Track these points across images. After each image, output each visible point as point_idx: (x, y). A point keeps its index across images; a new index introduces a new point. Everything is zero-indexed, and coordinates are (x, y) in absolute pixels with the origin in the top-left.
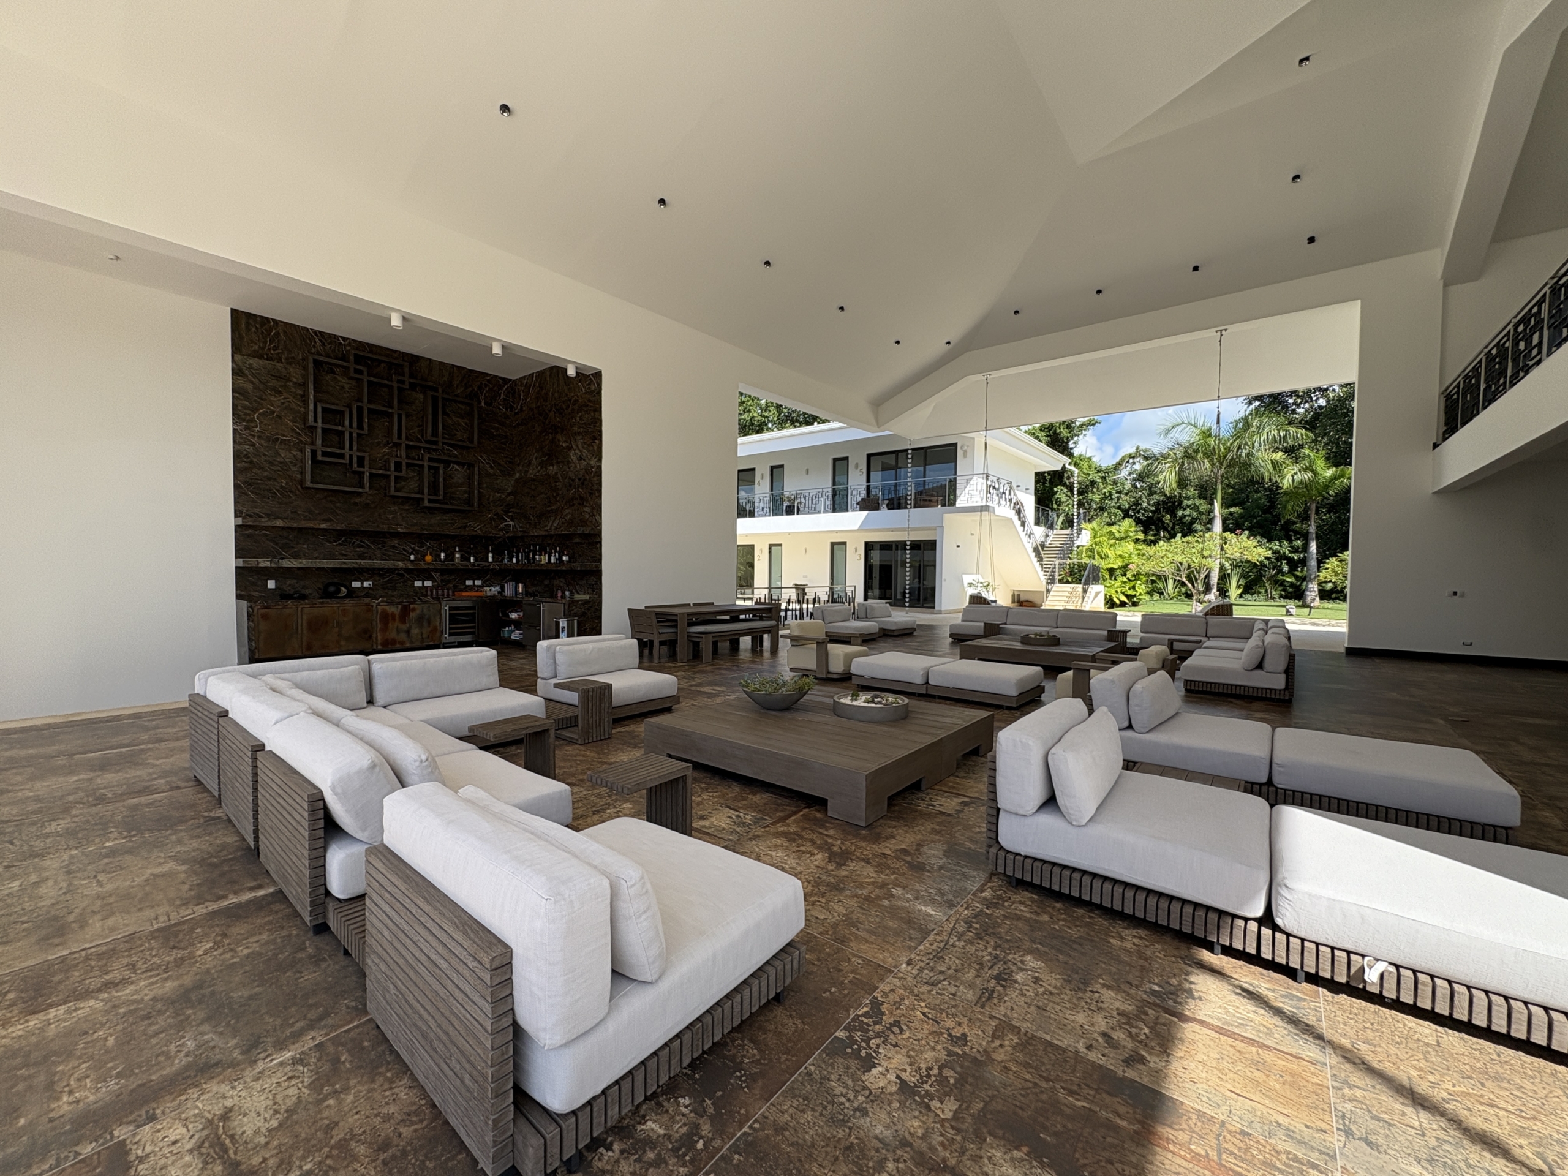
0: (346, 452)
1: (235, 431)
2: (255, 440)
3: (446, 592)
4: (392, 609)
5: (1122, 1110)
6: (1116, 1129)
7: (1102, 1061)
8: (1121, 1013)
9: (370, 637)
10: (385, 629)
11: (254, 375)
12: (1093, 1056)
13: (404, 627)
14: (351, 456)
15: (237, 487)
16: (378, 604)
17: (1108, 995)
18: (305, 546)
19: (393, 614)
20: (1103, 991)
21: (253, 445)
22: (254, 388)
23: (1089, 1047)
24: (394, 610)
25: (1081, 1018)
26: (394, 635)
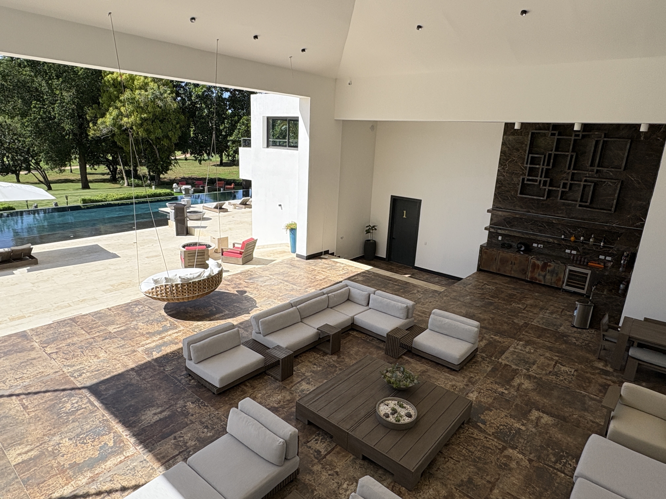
0: (539, 178)
1: (498, 170)
2: (505, 174)
3: (583, 259)
4: (538, 263)
5: (166, 431)
6: (164, 428)
7: (177, 433)
8: (187, 443)
9: (525, 273)
10: (533, 272)
11: (510, 145)
12: (179, 433)
13: (543, 273)
14: (540, 181)
15: (495, 194)
16: (532, 259)
17: (193, 443)
18: (516, 223)
19: (538, 266)
20: (195, 443)
21: (504, 176)
22: (509, 150)
23: (181, 433)
24: (540, 263)
25: (189, 435)
26: (536, 276)
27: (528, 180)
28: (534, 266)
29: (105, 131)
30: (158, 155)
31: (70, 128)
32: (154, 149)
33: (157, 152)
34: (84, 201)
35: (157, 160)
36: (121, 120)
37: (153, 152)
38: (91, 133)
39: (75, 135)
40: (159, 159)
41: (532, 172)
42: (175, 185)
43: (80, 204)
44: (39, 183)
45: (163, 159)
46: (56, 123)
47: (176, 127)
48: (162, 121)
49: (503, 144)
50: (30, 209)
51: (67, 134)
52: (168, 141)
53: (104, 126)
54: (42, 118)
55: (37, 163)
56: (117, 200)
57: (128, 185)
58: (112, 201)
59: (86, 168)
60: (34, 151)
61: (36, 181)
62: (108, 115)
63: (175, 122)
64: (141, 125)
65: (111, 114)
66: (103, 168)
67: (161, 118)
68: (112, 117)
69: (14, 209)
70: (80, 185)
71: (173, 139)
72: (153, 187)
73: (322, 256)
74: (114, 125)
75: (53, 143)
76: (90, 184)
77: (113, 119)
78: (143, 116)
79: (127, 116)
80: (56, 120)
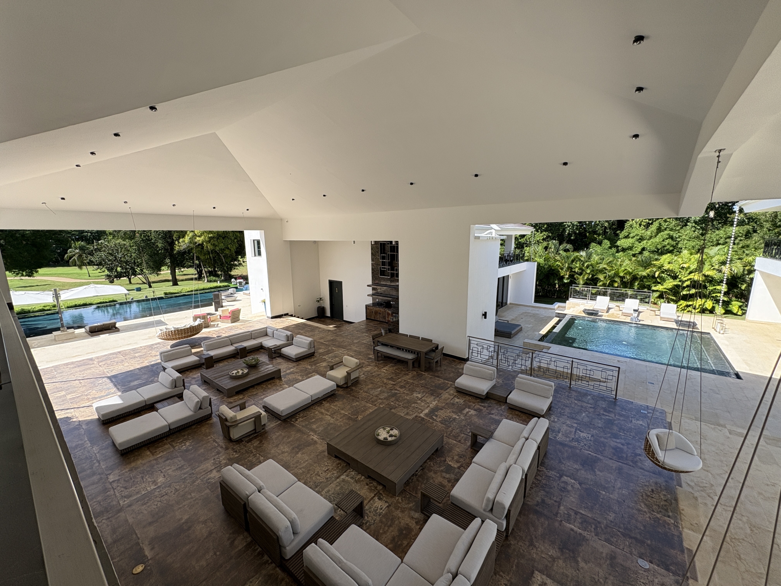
0: (386, 267)
4: (389, 312)
9: (385, 318)
10: (388, 317)
11: (374, 249)
21: (374, 266)
22: (374, 252)
26: (390, 319)
27: (382, 268)
28: (388, 314)
29: (185, 246)
30: (224, 260)
31: (162, 246)
32: (220, 256)
33: (223, 258)
34: (166, 294)
35: (223, 263)
36: (195, 238)
37: (220, 258)
38: (177, 248)
39: (165, 249)
40: (225, 263)
41: (383, 263)
42: (233, 280)
43: (163, 296)
44: (142, 284)
45: (227, 262)
46: (152, 243)
47: (234, 241)
48: (223, 238)
49: (372, 249)
50: (128, 300)
51: (160, 250)
52: (229, 251)
53: (184, 243)
54: (143, 240)
55: (142, 270)
56: (189, 292)
57: (208, 281)
58: (186, 292)
59: (175, 272)
60: (138, 262)
61: (141, 282)
62: (186, 237)
63: (233, 238)
64: (209, 241)
65: (188, 236)
66: (192, 271)
67: (223, 236)
68: (189, 237)
69: (117, 301)
70: (171, 283)
71: (232, 249)
72: (219, 282)
73: (284, 317)
74: (190, 242)
75: (151, 256)
76: (178, 283)
77: (190, 239)
78: (210, 236)
79: (199, 236)
80: (152, 241)
